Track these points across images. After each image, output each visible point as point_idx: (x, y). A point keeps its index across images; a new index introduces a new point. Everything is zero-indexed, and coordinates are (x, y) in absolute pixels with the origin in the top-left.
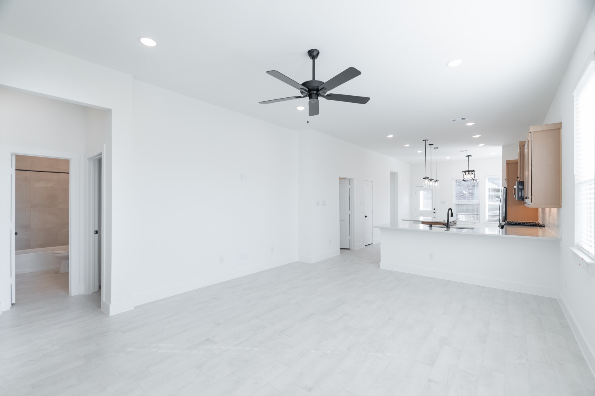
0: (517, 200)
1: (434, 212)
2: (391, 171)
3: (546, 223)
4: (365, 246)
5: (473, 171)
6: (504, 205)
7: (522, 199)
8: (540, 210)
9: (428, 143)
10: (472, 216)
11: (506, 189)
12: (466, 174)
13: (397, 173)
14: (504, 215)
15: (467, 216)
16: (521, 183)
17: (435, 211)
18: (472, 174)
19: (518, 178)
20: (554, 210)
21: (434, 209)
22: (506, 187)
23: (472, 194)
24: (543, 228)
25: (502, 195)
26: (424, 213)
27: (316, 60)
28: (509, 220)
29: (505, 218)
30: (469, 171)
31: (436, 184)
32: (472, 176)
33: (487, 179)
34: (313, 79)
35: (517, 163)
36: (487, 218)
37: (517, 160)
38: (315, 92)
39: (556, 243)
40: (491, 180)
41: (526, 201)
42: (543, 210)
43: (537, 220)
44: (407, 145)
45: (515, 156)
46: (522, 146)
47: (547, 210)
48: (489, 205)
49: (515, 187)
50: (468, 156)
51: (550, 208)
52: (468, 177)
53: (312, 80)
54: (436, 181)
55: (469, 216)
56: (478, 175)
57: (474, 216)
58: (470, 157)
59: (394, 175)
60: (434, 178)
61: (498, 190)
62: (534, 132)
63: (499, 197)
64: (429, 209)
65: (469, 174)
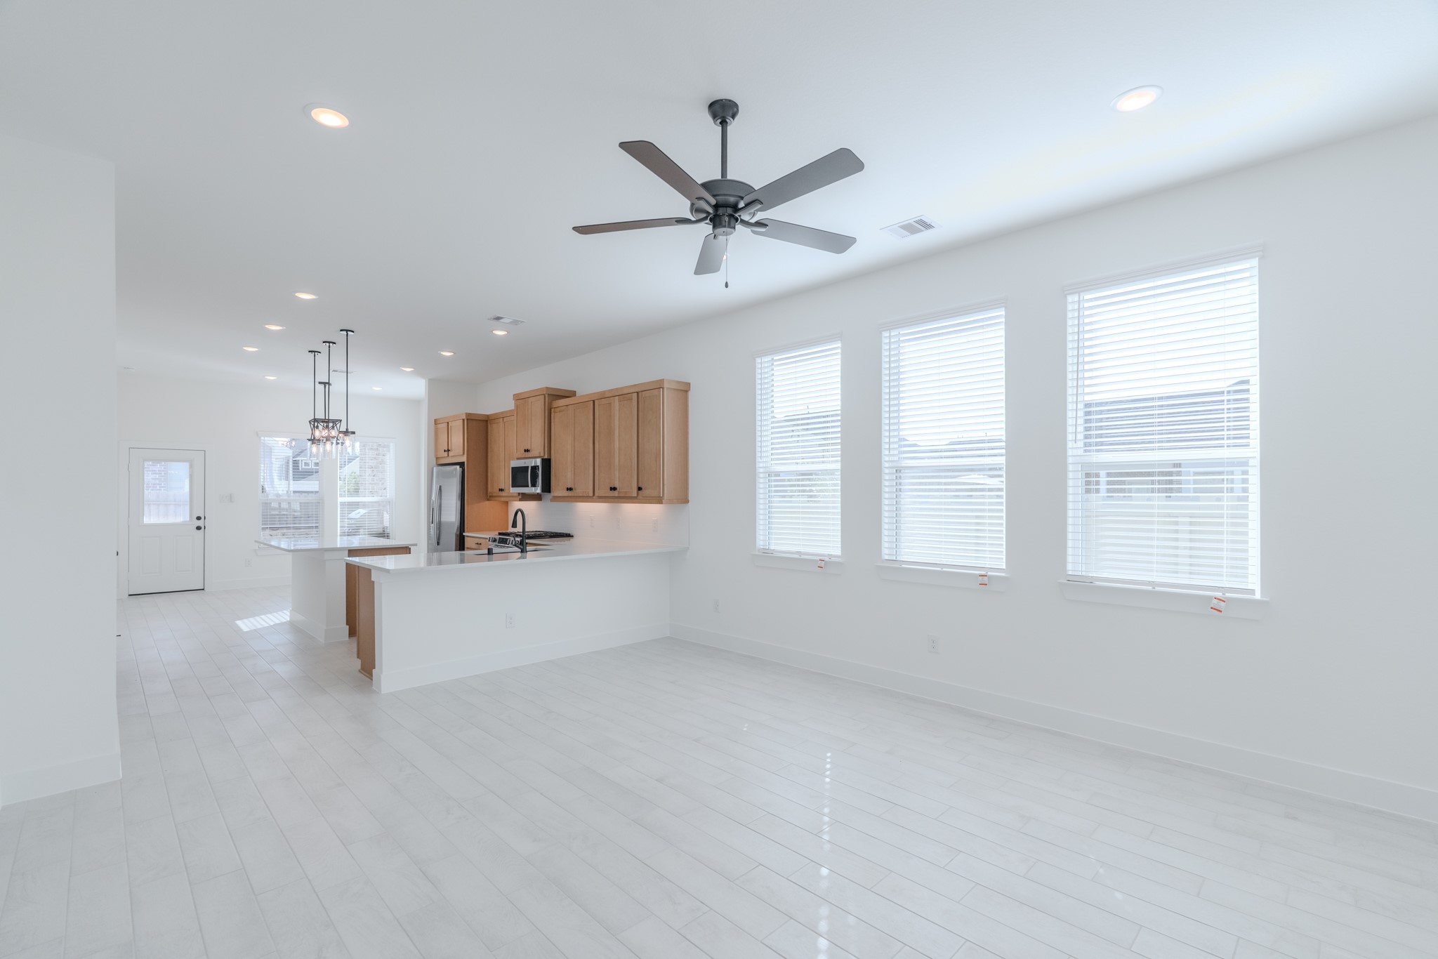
1: (199, 528)
12: (316, 427)
17: (200, 523)
21: (199, 518)
30: (328, 421)
34: (722, 177)
50: (325, 384)
52: (322, 434)
53: (719, 177)
64: (180, 519)
65: (327, 427)
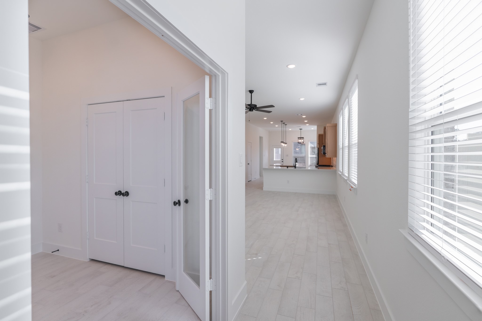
0: (323, 154)
1: (282, 162)
2: (260, 136)
3: (334, 165)
4: (248, 181)
5: (303, 138)
6: (318, 157)
7: (325, 153)
8: (332, 158)
9: (283, 122)
10: (301, 163)
11: (319, 148)
12: (299, 139)
13: (262, 137)
14: (317, 162)
15: (299, 163)
16: (324, 146)
18: (302, 139)
19: (323, 143)
20: (335, 158)
21: (282, 160)
22: (319, 147)
23: (301, 150)
24: (332, 167)
25: (316, 151)
26: (276, 162)
27: (252, 94)
28: (320, 164)
29: (318, 164)
30: (301, 138)
31: (286, 145)
32: (303, 141)
33: (309, 142)
35: (323, 136)
36: (309, 164)
37: (323, 134)
38: (253, 108)
39: (335, 172)
40: (312, 143)
41: (326, 154)
42: (333, 158)
43: (331, 164)
44: (272, 123)
45: (322, 133)
46: (325, 128)
47: (334, 158)
48: (310, 157)
49: (322, 148)
50: (301, 129)
51: (334, 157)
52: (300, 141)
54: (286, 143)
55: (300, 163)
56: (306, 140)
57: (303, 163)
58: (301, 130)
59: (261, 138)
60: (285, 142)
61: (314, 148)
62: (328, 126)
63: (314, 152)
64: (279, 159)
65: (301, 139)
